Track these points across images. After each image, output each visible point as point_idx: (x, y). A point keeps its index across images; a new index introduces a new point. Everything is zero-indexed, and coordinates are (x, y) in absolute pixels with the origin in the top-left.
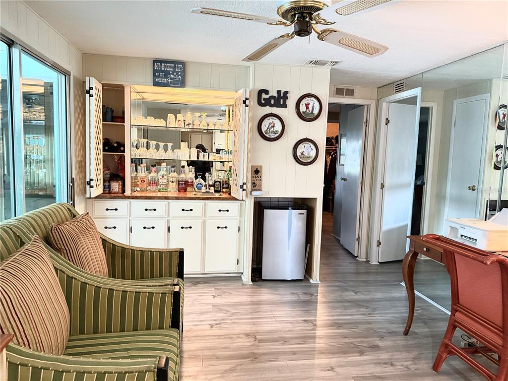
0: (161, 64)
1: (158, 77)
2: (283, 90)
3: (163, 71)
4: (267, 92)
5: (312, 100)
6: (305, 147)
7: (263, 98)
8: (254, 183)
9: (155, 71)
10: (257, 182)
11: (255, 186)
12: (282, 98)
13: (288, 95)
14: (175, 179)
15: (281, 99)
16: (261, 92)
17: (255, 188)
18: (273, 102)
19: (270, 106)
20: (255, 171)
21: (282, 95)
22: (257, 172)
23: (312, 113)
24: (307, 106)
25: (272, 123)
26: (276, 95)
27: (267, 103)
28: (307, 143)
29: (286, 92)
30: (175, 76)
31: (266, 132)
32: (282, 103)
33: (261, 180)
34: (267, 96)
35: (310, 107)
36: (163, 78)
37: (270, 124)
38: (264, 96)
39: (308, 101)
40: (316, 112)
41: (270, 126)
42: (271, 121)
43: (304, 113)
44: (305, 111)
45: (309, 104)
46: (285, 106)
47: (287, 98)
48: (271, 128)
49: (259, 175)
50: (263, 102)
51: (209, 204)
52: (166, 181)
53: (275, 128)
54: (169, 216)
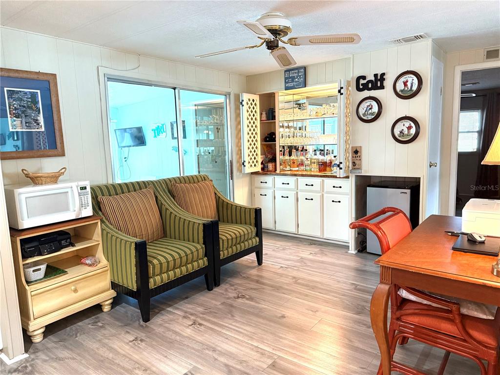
0: (289, 73)
1: (288, 82)
2: (379, 73)
3: (290, 78)
4: (364, 78)
5: (411, 77)
6: (404, 125)
7: (362, 84)
8: (354, 163)
9: (286, 79)
10: (357, 162)
11: (355, 165)
12: (379, 80)
13: (384, 77)
14: (316, 161)
15: (378, 82)
16: (359, 79)
17: (355, 167)
18: (370, 86)
19: (368, 90)
20: (354, 152)
21: (379, 78)
22: (356, 152)
23: (411, 89)
24: (405, 84)
25: (369, 106)
26: (373, 78)
27: (365, 87)
28: (406, 121)
29: (383, 74)
30: (299, 79)
31: (364, 115)
32: (379, 85)
33: (360, 160)
34: (365, 82)
35: (409, 84)
36: (291, 82)
37: (368, 106)
38: (362, 82)
39: (406, 79)
40: (415, 88)
41: (368, 108)
42: (368, 104)
43: (402, 91)
44: (403, 89)
45: (407, 82)
46: (382, 87)
47: (384, 79)
48: (369, 110)
49: (358, 154)
50: (361, 87)
51: (325, 181)
52: (309, 162)
53: (372, 109)
54: (297, 189)
